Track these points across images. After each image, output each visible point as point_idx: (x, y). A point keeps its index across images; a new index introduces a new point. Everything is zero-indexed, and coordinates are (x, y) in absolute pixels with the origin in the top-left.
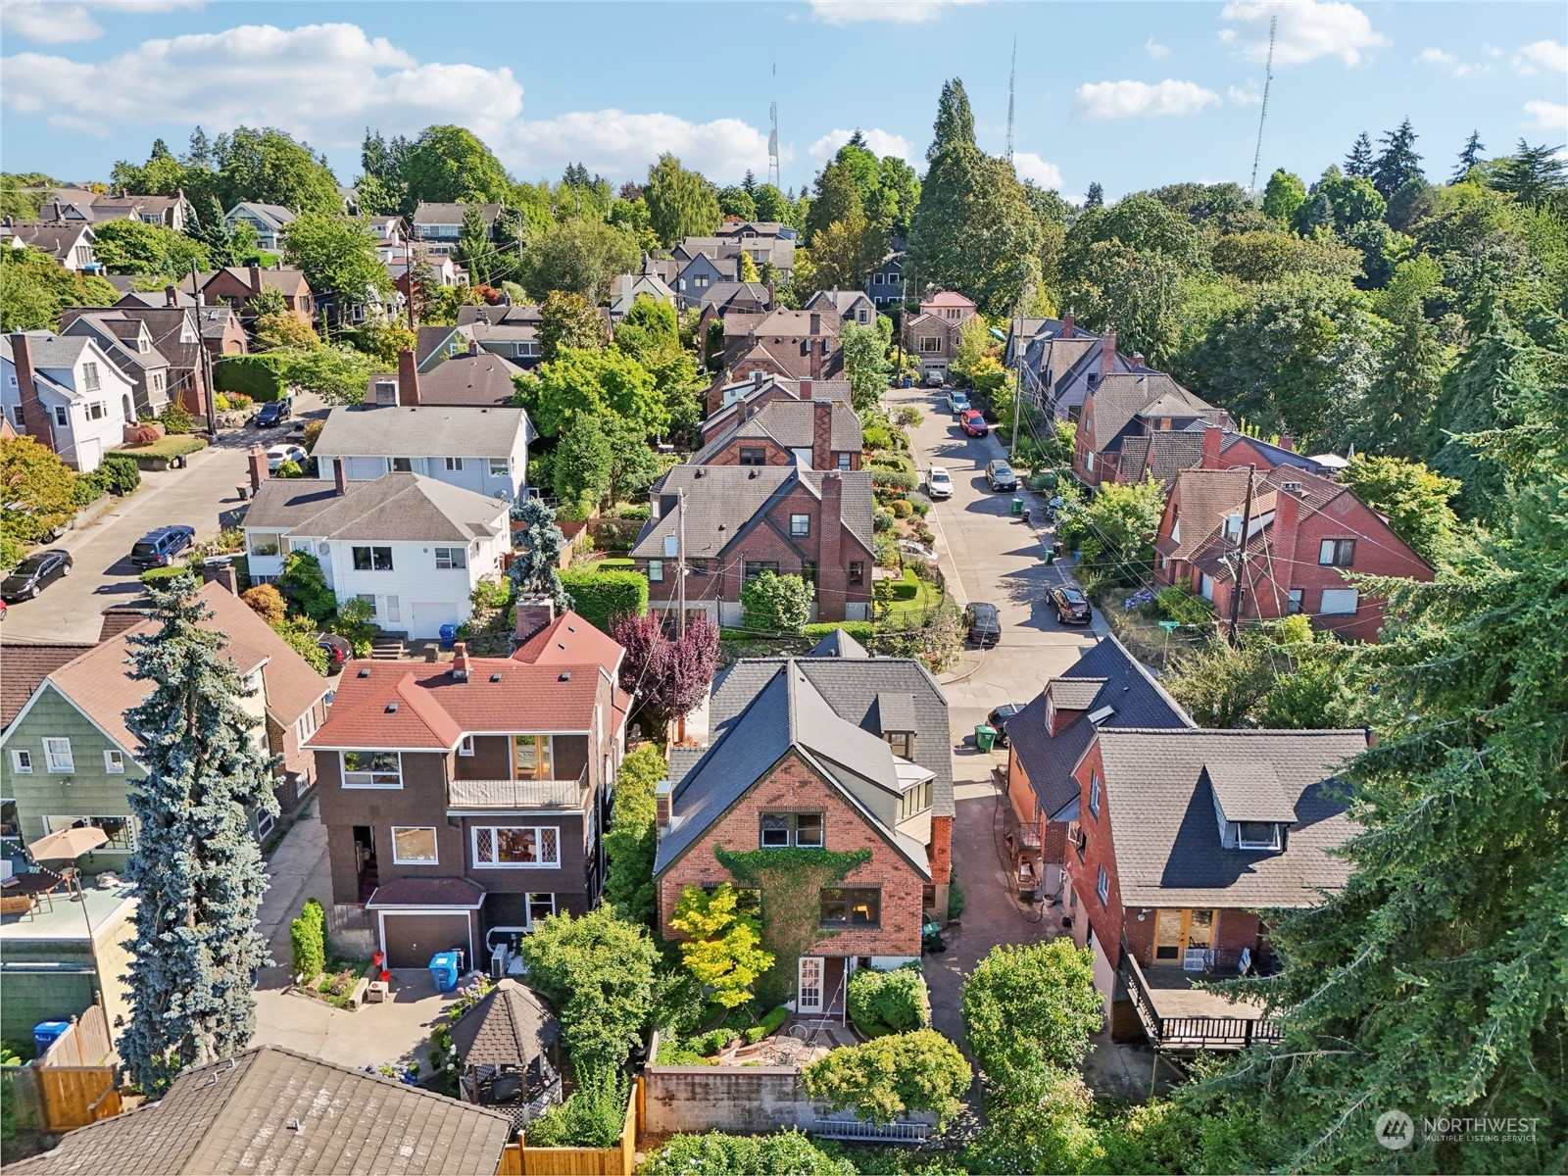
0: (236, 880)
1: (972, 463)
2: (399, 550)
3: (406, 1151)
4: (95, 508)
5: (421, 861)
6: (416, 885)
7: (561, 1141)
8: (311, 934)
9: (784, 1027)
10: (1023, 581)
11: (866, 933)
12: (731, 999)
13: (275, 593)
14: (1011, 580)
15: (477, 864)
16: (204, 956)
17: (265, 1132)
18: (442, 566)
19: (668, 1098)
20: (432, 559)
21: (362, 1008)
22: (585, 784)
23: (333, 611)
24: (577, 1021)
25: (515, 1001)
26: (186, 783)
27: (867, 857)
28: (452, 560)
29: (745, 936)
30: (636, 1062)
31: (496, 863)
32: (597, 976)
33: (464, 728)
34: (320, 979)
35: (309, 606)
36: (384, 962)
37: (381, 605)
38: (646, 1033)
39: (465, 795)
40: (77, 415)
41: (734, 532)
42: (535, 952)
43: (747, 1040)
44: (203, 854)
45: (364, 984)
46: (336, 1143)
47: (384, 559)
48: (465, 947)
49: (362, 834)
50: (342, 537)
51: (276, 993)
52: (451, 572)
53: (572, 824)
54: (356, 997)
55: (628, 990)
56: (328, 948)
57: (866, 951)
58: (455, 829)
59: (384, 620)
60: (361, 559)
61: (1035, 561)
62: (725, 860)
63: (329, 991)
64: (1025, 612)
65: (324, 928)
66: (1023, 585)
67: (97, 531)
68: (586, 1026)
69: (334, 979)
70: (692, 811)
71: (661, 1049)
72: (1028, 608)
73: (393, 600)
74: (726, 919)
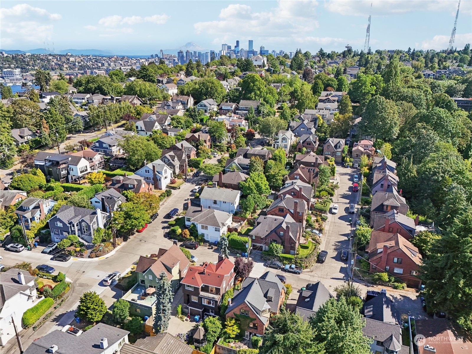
0: (167, 309)
1: (348, 201)
2: (209, 227)
3: (180, 350)
4: (164, 200)
5: (195, 301)
6: (194, 304)
7: (203, 351)
8: (179, 309)
9: (241, 341)
10: (340, 244)
11: (256, 330)
12: (232, 336)
13: (188, 231)
14: (337, 243)
15: (203, 303)
16: (163, 317)
17: (165, 344)
18: (216, 230)
19: (219, 349)
20: (214, 229)
21: (185, 321)
22: (220, 294)
23: (197, 236)
24: (208, 335)
25: (201, 330)
26: (162, 297)
27: (256, 319)
28: (217, 230)
29: (235, 327)
30: (215, 342)
31: (205, 304)
32: (212, 329)
33: (203, 283)
34: (180, 316)
35: (193, 235)
36: (189, 314)
37: (205, 235)
38: (218, 338)
39: (202, 293)
40: (162, 180)
41: (269, 232)
42: (205, 322)
43: (235, 342)
44: (163, 306)
45: (186, 318)
46: (172, 347)
47: (206, 228)
48: (200, 315)
49: (188, 295)
50: (200, 223)
51: (174, 316)
52: (217, 232)
53: (216, 302)
54: (184, 320)
55: (215, 332)
56: (182, 311)
57: (255, 333)
58: (200, 299)
59: (206, 238)
60: (203, 227)
61: (346, 238)
62: (234, 314)
63: (181, 318)
64: (335, 254)
65: (182, 308)
66: (339, 246)
67: (163, 206)
68: (209, 336)
69: (182, 316)
70: (234, 303)
71: (220, 341)
72: (336, 253)
73: (207, 235)
74: (233, 324)
